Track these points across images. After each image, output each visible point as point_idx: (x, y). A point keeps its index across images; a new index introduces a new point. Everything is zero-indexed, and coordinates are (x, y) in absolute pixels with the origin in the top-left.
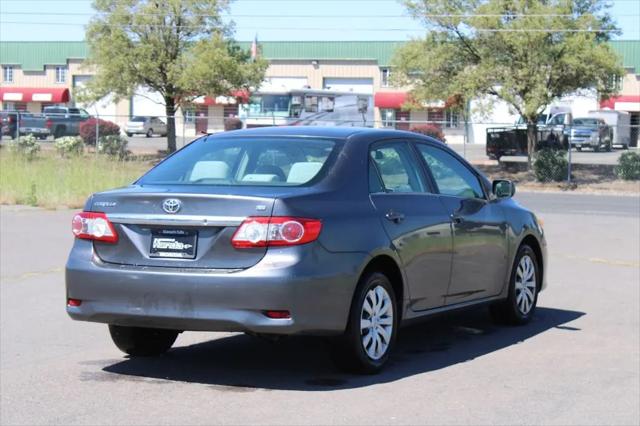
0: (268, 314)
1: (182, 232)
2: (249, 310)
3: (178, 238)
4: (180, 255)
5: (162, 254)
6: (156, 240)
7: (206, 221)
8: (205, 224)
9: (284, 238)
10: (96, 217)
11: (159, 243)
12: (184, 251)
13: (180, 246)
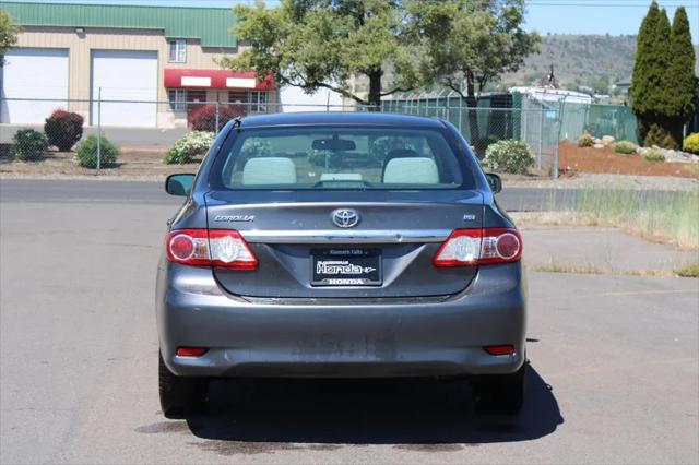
0: (490, 350)
1: (358, 252)
2: (469, 347)
3: (353, 259)
4: (360, 281)
5: (331, 281)
6: (320, 263)
7: (399, 236)
8: (400, 240)
9: (500, 255)
10: (221, 236)
11: (324, 266)
12: (363, 276)
13: (357, 269)
